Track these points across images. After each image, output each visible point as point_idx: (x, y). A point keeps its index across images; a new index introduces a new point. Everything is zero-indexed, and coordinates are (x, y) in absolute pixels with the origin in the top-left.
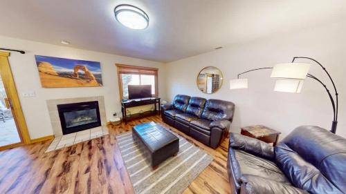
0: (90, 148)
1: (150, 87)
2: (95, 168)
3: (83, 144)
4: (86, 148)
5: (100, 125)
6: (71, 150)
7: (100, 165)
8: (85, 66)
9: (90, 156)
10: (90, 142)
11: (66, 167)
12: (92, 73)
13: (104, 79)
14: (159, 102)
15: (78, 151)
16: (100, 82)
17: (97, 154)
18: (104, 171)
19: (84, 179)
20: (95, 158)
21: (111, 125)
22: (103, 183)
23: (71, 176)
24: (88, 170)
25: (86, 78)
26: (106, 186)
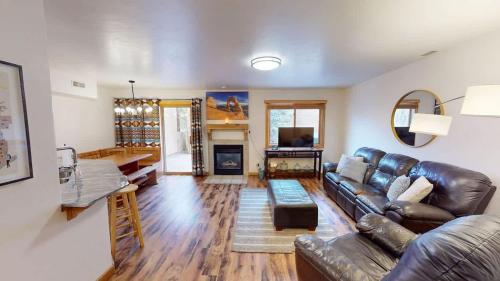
0: (229, 190)
1: (312, 130)
2: (228, 203)
3: (225, 185)
4: (226, 189)
5: (242, 174)
6: (216, 187)
7: (232, 203)
8: (236, 98)
9: (227, 195)
10: (230, 185)
11: (212, 196)
12: (241, 104)
13: (251, 111)
14: (320, 157)
15: (221, 189)
16: (246, 114)
17: (232, 195)
18: (233, 208)
19: (220, 207)
20: (230, 197)
21: (252, 176)
22: (230, 213)
23: (214, 202)
24: (223, 203)
25: (234, 110)
26: (231, 217)
